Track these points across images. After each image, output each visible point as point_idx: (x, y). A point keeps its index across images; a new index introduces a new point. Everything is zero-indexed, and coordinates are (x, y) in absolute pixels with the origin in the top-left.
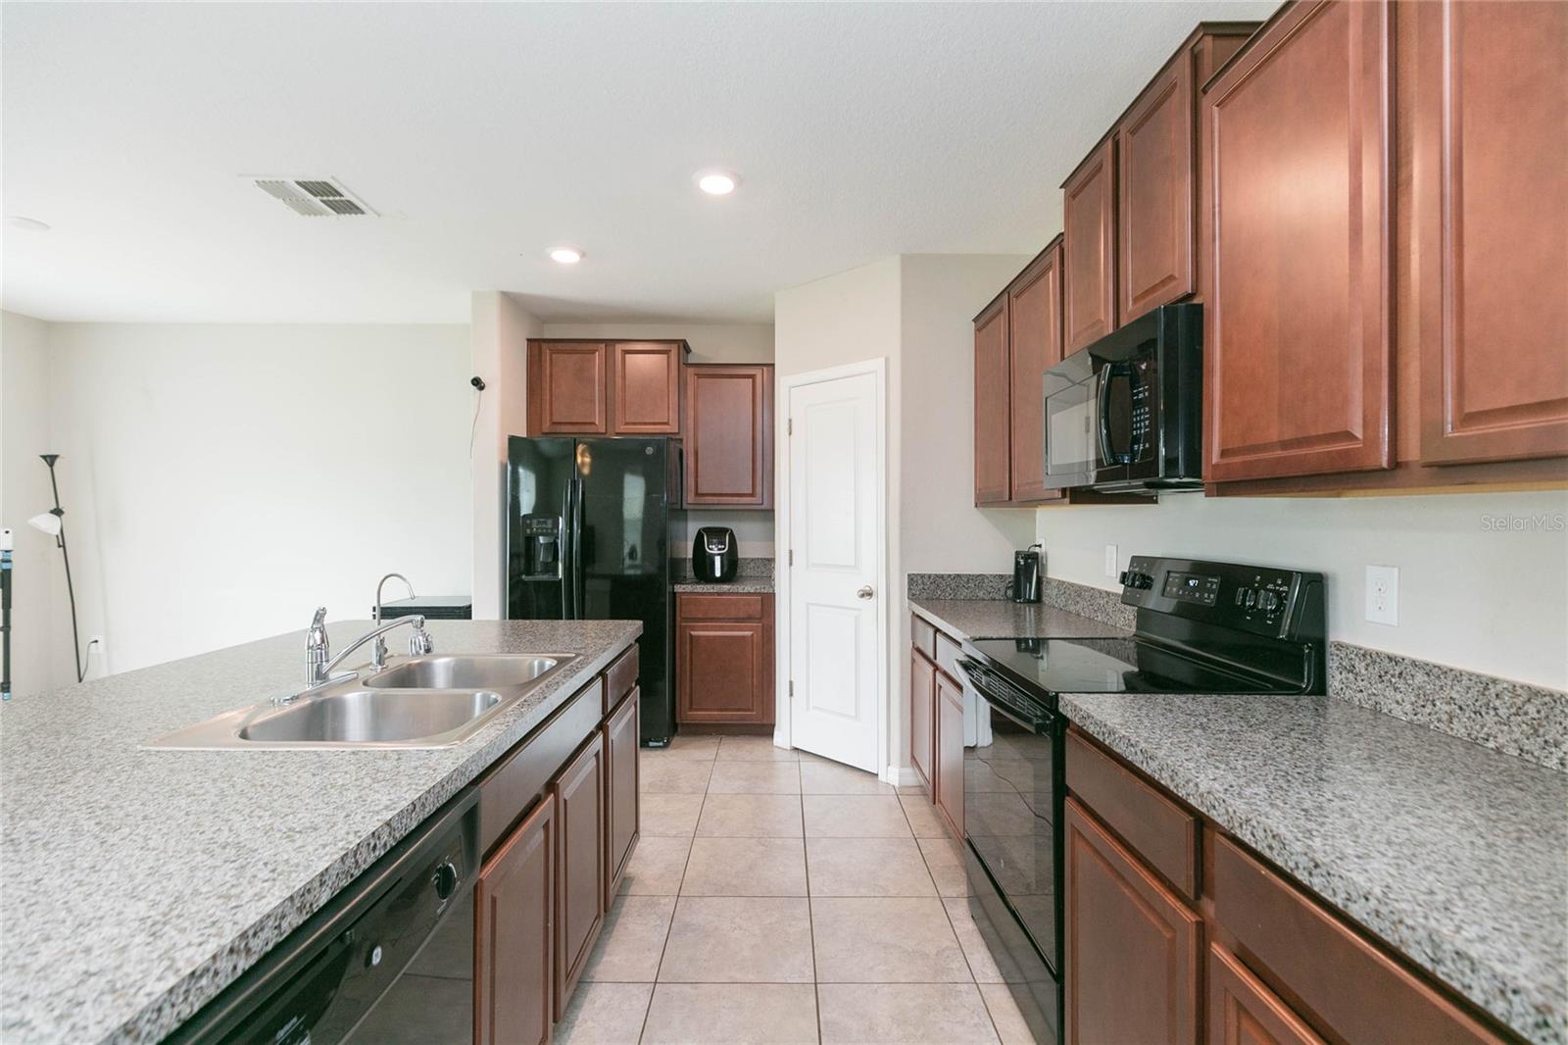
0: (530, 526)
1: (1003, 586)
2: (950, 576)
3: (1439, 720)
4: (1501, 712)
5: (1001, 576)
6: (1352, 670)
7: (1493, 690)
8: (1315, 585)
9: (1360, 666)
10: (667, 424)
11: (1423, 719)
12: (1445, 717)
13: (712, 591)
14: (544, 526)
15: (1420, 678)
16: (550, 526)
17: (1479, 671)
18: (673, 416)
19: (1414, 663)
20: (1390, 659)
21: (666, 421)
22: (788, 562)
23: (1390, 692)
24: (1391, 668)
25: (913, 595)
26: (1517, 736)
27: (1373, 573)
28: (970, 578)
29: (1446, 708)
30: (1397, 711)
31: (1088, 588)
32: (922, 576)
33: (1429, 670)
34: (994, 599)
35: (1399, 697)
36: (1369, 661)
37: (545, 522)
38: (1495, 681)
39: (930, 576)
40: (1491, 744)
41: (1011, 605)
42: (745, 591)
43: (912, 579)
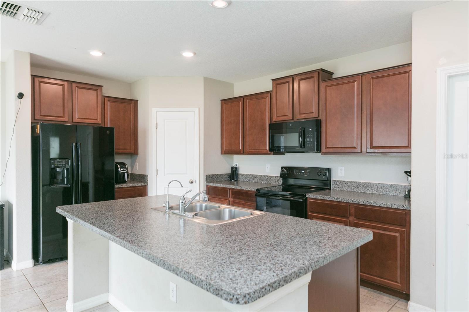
0: (54, 164)
1: (227, 177)
2: (216, 175)
3: (352, 190)
4: (361, 186)
5: (227, 174)
6: (337, 184)
7: (360, 184)
8: (329, 170)
9: (338, 183)
10: (96, 120)
11: (349, 190)
12: (353, 189)
13: (126, 186)
14: (61, 163)
15: (349, 184)
16: (64, 163)
17: (358, 181)
18: (99, 117)
19: (348, 181)
20: (344, 181)
21: (96, 119)
22: (156, 174)
23: (344, 187)
24: (343, 183)
25: (207, 181)
26: (363, 189)
27: (340, 168)
28: (220, 175)
29: (353, 187)
30: (345, 190)
31: (259, 175)
32: (209, 175)
33: (350, 182)
34: (225, 181)
35: (345, 187)
36: (340, 182)
37: (62, 162)
38: (360, 182)
39: (211, 175)
40: (360, 191)
41: (230, 182)
42: (138, 185)
43: (207, 176)
